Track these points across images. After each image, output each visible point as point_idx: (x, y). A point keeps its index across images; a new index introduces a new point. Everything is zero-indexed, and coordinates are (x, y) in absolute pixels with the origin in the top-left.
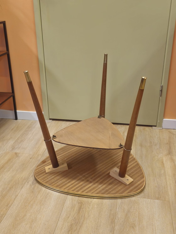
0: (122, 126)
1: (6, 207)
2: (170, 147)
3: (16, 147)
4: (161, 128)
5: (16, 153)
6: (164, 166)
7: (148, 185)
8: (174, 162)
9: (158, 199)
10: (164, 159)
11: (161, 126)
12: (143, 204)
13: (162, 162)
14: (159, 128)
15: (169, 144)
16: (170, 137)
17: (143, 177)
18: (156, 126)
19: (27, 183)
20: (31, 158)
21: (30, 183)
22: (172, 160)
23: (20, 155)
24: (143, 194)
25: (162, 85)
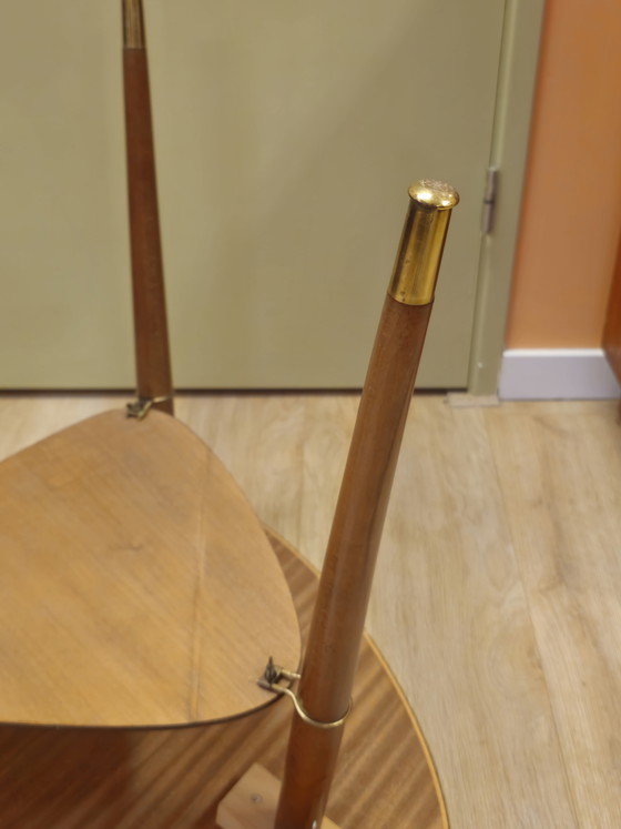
0: (290, 400)
2: (557, 526)
4: (493, 400)
6: (542, 679)
8: (596, 643)
10: (539, 620)
11: (489, 385)
14: (484, 400)
15: (549, 506)
18: (463, 390)
22: (585, 628)
25: (493, 169)
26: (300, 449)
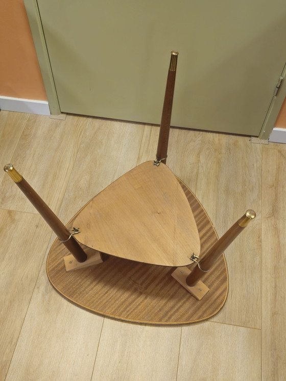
1: (9, 345)
2: (276, 195)
3: (8, 194)
4: (266, 142)
5: (10, 212)
6: (261, 246)
7: (232, 292)
8: (278, 237)
9: (244, 325)
10: (263, 228)
11: (266, 137)
12: (221, 336)
13: (259, 237)
14: (263, 141)
15: (276, 188)
16: (279, 168)
17: (225, 279)
18: (257, 137)
19: (36, 290)
20: (37, 226)
21: (42, 288)
22: (276, 231)
23: (17, 217)
24: (222, 314)
25: (282, 78)
26: (199, 154)
